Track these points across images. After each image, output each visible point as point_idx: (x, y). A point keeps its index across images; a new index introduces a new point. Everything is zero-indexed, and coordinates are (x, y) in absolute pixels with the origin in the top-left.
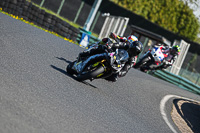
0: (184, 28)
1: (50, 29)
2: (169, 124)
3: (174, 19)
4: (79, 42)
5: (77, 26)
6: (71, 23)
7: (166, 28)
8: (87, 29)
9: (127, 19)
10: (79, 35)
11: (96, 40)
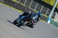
4: (47, 22)
6: (44, 16)
8: (50, 17)
10: (47, 19)
11: (53, 21)
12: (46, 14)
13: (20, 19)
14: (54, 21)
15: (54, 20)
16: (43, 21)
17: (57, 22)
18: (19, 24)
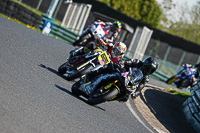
0: (146, 15)
1: (13, 16)
2: (132, 111)
3: (137, 6)
5: (39, 13)
7: (128, 14)
9: (90, 6)
10: (42, 22)
11: (59, 27)
15: (63, 25)
17: (72, 31)
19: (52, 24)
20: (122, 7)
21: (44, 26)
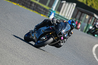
4: (49, 17)
5: (48, 8)
8: (54, 10)
9: (75, 4)
10: (49, 13)
11: (58, 15)
12: (47, 4)
13: (39, 33)
14: (60, 16)
15: (60, 14)
16: (42, 15)
17: (65, 17)
18: (38, 43)
19: (55, 14)
20: (93, 4)
21: (50, 15)
